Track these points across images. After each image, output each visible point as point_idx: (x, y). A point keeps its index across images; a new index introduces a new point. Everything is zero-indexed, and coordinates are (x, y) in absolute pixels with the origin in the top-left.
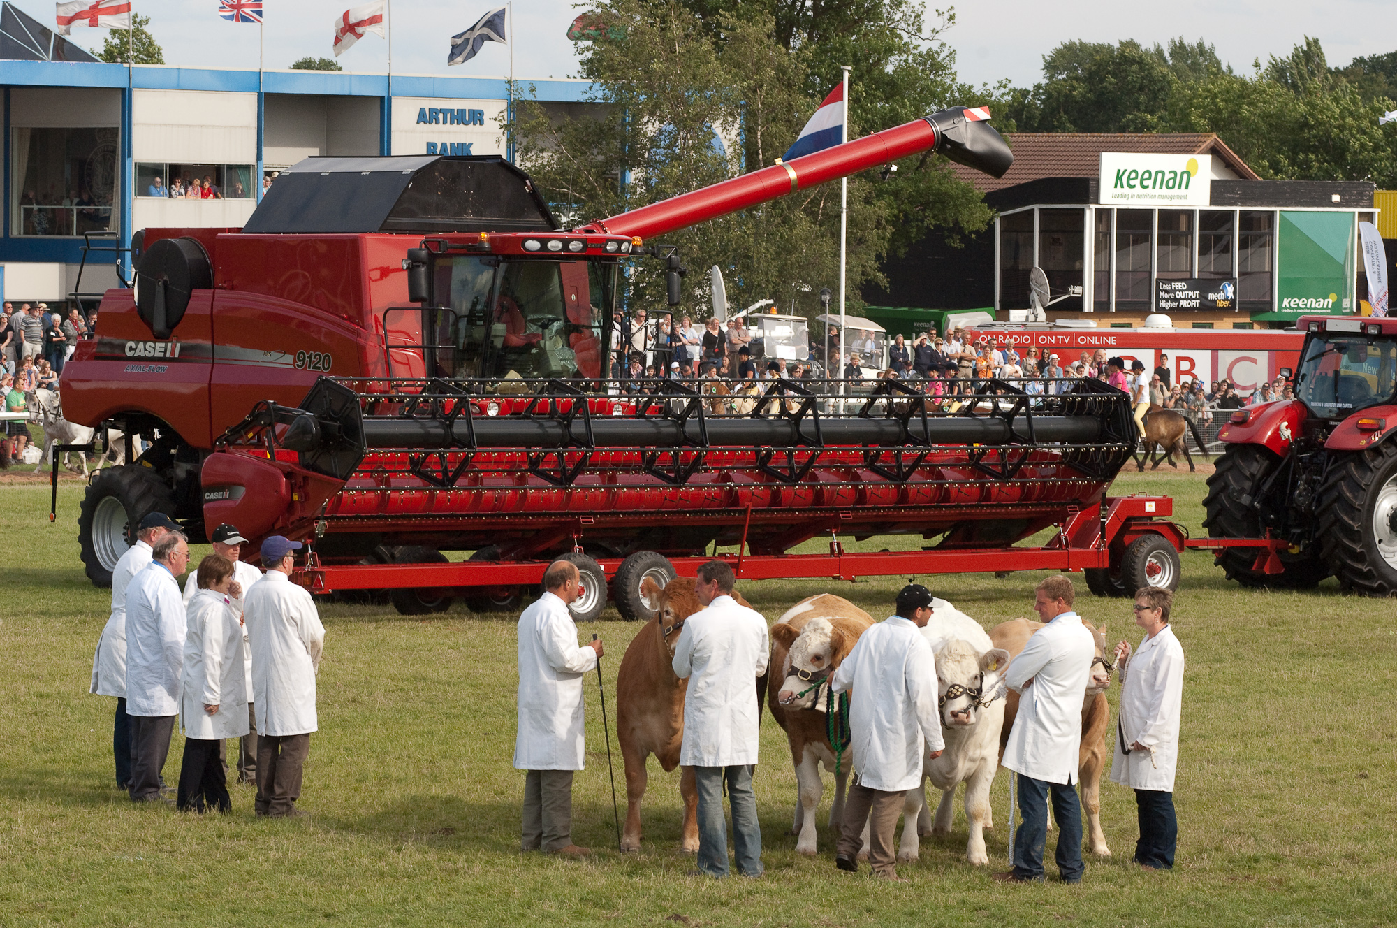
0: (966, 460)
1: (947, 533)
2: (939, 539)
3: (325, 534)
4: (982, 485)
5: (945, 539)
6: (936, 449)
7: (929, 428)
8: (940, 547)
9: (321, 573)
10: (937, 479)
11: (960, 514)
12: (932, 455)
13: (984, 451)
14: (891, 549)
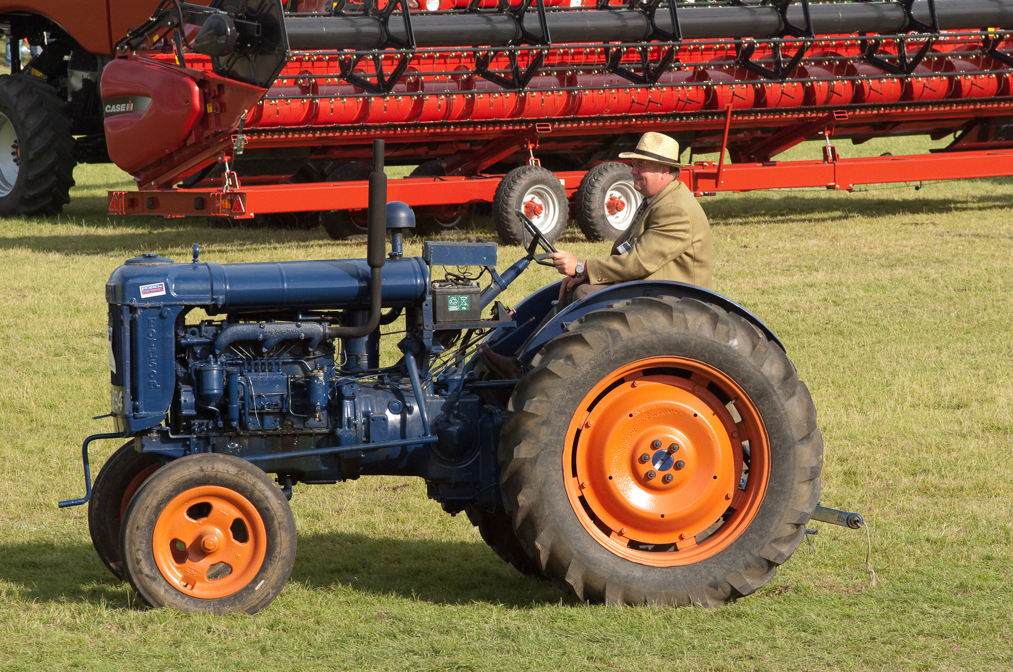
1: (959, 133)
2: (948, 140)
3: (245, 150)
4: (999, 76)
5: (957, 140)
6: (945, 36)
7: (937, 12)
8: (950, 149)
9: (241, 194)
10: (945, 71)
11: (975, 110)
14: (894, 152)
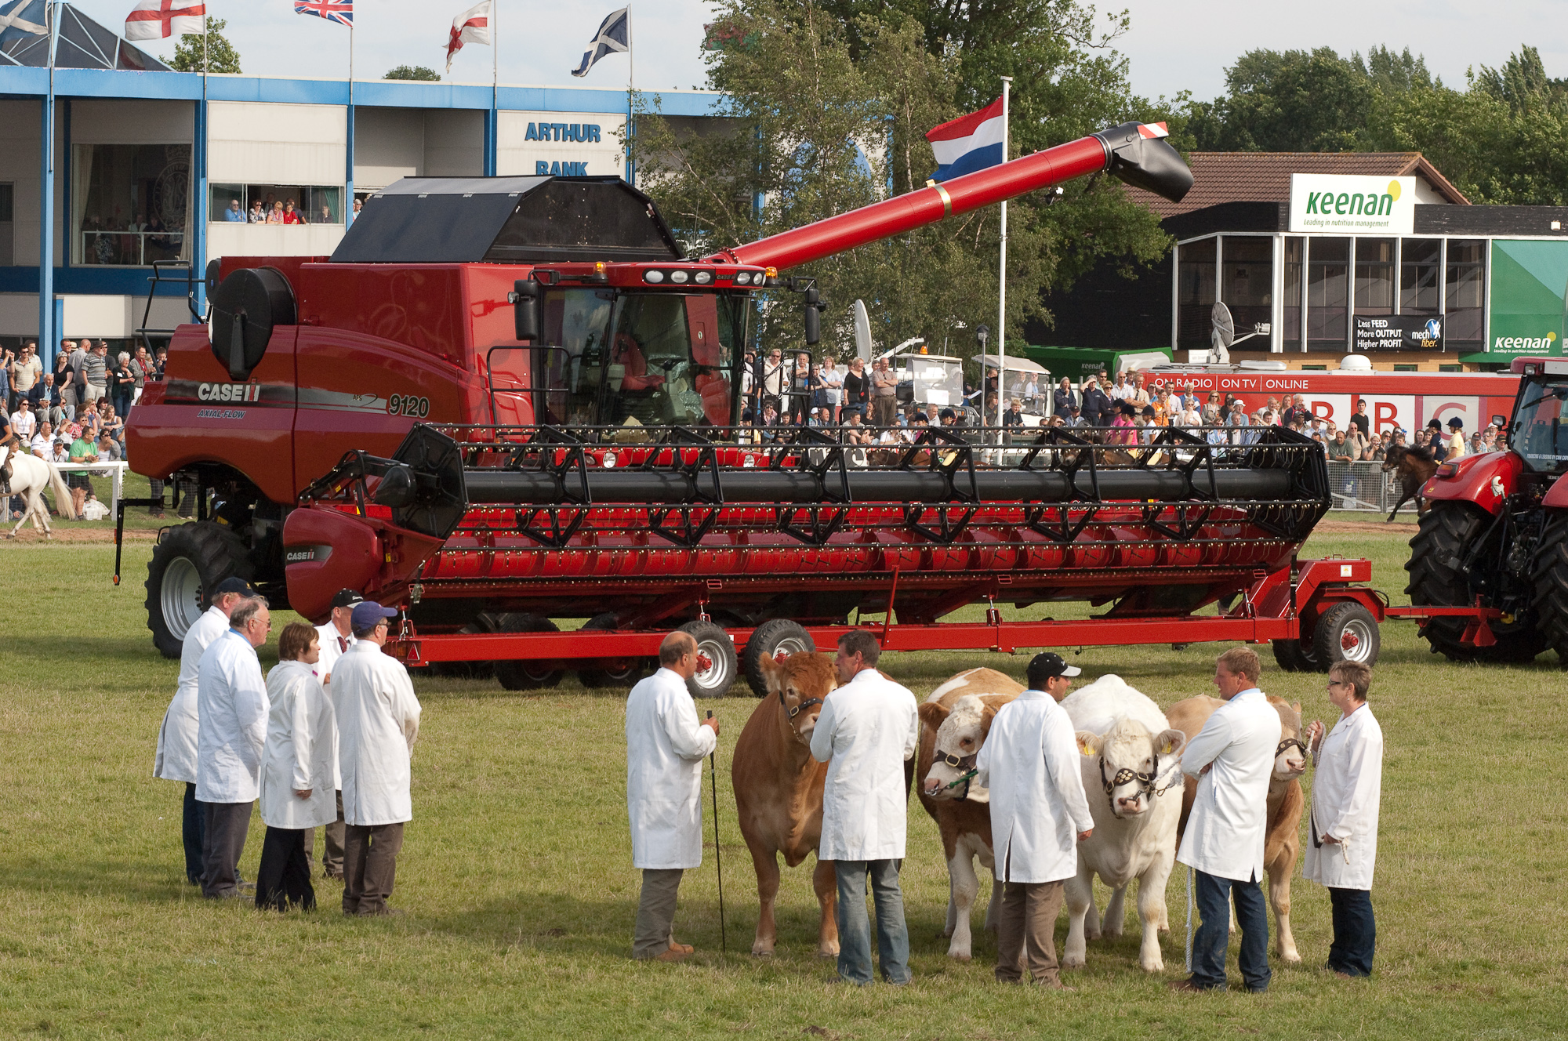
0: (1140, 518)
1: (1118, 600)
2: (1108, 606)
3: (421, 600)
4: (1158, 546)
5: (1116, 607)
6: (1107, 506)
7: (1099, 482)
8: (1110, 615)
9: (416, 642)
10: (1106, 539)
11: (1133, 578)
12: (1101, 512)
13: (1160, 508)
14: (1056, 617)
